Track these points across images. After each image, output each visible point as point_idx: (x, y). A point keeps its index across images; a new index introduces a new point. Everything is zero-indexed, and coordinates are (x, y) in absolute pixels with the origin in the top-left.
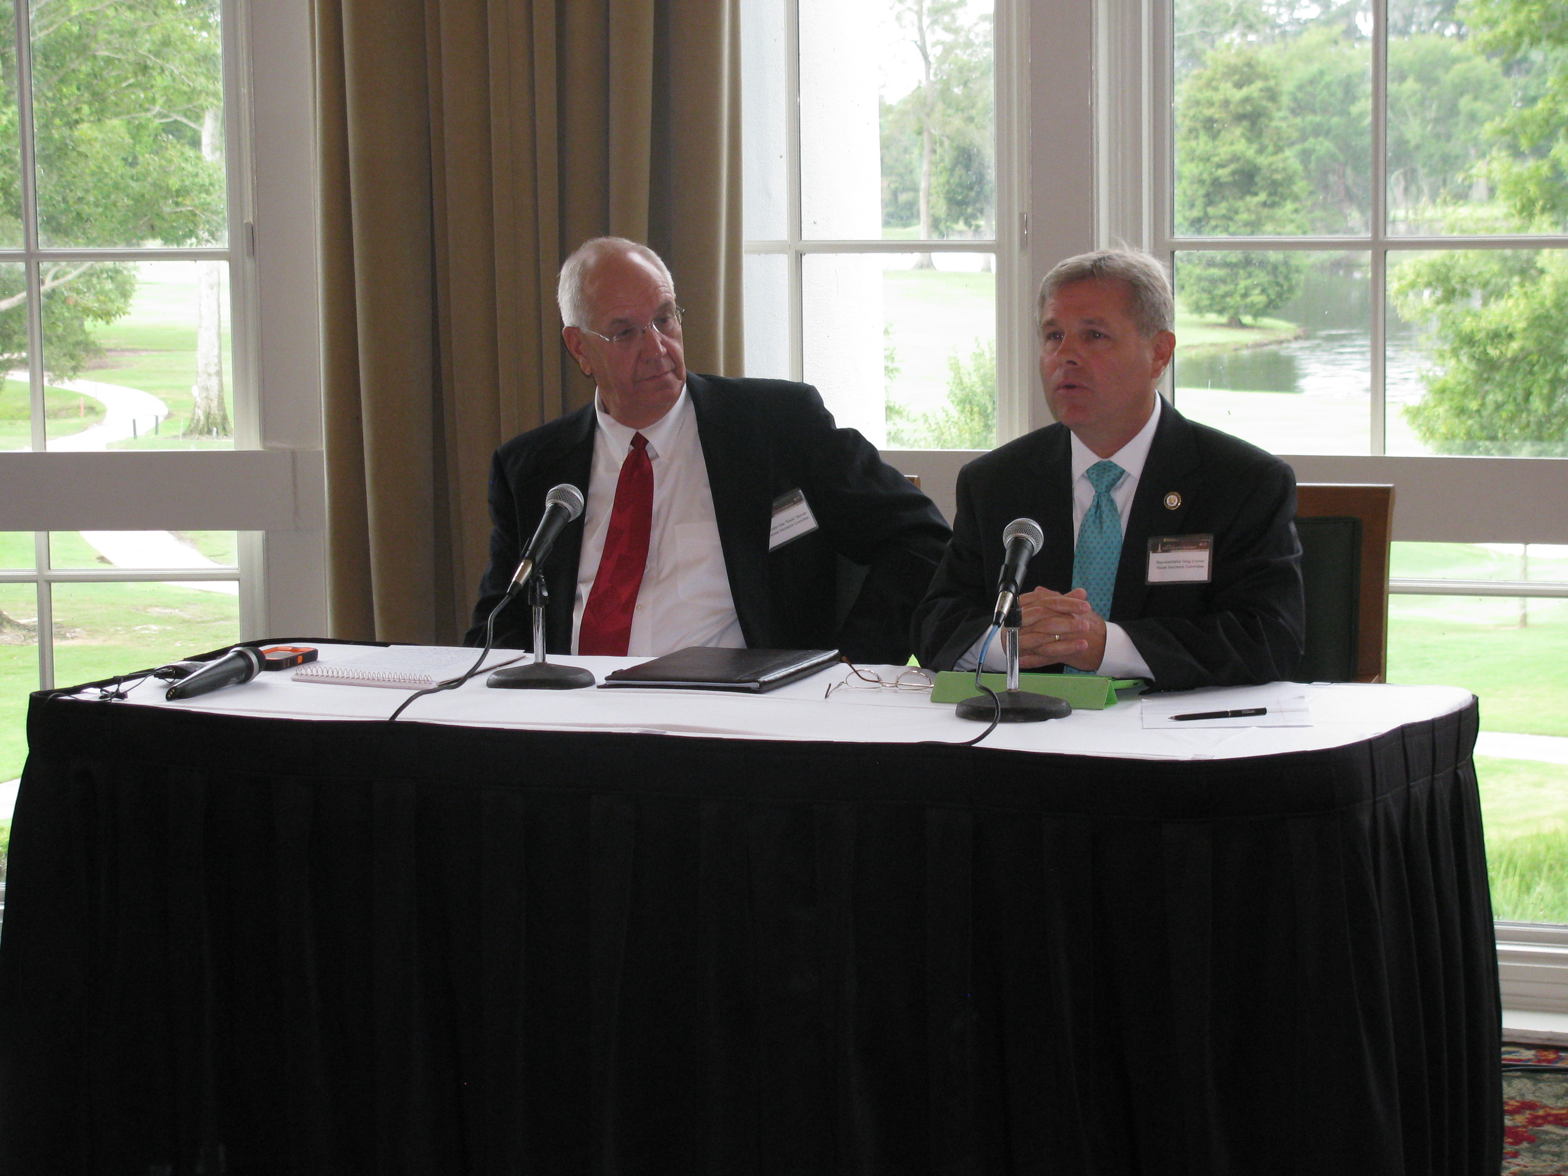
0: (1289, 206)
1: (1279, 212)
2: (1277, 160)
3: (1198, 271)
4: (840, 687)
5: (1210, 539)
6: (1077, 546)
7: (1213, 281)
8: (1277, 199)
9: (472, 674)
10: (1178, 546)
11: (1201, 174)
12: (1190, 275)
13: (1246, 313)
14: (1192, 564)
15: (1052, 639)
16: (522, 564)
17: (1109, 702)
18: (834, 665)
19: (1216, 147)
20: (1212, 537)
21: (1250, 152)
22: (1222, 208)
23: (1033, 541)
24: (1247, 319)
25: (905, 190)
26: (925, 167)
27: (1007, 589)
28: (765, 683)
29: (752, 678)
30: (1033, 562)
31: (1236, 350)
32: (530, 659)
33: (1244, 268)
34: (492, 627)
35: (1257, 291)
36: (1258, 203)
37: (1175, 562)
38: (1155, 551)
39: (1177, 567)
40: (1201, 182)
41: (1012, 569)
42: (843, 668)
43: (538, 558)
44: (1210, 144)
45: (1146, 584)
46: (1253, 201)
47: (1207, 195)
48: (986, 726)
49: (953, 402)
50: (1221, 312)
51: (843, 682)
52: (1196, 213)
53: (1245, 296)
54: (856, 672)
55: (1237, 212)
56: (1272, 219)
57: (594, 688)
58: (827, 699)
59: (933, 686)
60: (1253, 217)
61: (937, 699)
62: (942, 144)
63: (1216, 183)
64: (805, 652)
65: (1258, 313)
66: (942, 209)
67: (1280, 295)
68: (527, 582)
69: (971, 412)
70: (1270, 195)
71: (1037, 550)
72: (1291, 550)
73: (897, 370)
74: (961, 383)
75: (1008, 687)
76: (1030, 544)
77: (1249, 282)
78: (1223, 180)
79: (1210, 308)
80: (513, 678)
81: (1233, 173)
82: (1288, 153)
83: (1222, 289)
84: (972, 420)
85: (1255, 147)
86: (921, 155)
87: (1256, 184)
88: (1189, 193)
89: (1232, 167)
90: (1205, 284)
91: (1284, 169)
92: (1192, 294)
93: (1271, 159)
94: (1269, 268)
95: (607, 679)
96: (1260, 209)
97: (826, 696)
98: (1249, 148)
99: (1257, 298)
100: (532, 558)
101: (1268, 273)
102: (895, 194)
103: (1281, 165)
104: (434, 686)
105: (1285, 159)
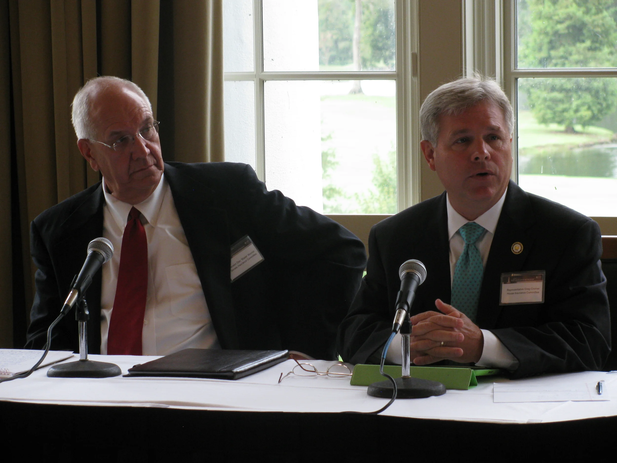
0: (606, 50)
1: (599, 54)
2: (598, 19)
3: (545, 94)
4: (289, 375)
5: (543, 273)
6: (454, 281)
7: (555, 101)
8: (597, 45)
9: (36, 368)
10: (521, 279)
11: (546, 28)
12: (539, 97)
13: (578, 123)
14: (531, 291)
15: (438, 344)
16: (71, 292)
17: (472, 384)
18: (285, 361)
19: (556, 10)
20: (545, 272)
21: (579, 13)
22: (561, 51)
23: (419, 275)
24: (578, 128)
25: (344, 39)
26: (357, 24)
27: (402, 308)
28: (237, 373)
29: (228, 369)
30: (419, 289)
31: (571, 149)
32: (77, 358)
33: (576, 92)
34: (50, 335)
35: (586, 107)
36: (584, 48)
37: (519, 290)
38: (506, 282)
39: (521, 293)
40: (547, 34)
41: (405, 294)
42: (291, 363)
43: (82, 288)
44: (552, 8)
45: (500, 305)
46: (581, 46)
47: (551, 42)
48: (387, 401)
49: (376, 185)
50: (560, 122)
51: (291, 372)
52: (544, 54)
53: (577, 111)
54: (300, 365)
55: (571, 54)
56: (595, 59)
57: (120, 377)
58: (280, 384)
59: (352, 374)
60: (582, 57)
61: (354, 383)
62: (368, 8)
63: (556, 33)
64: (264, 352)
65: (585, 124)
66: (368, 52)
67: (600, 111)
68: (75, 304)
69: (388, 192)
70: (593, 42)
71: (422, 282)
72: (599, 280)
73: (337, 163)
74: (381, 172)
75: (403, 375)
76: (417, 277)
77: (579, 102)
78: (562, 32)
79: (553, 120)
80: (65, 370)
81: (568, 28)
82: (605, 13)
83: (561, 107)
84: (389, 197)
85: (583, 9)
86: (354, 16)
87: (583, 35)
88: (538, 41)
89: (567, 23)
90: (548, 103)
91: (603, 25)
92: (540, 110)
93: (594, 18)
94: (593, 93)
95: (130, 370)
96: (586, 51)
97: (279, 381)
98: (579, 10)
99: (585, 113)
100: (78, 288)
101: (592, 96)
102: (336, 42)
103: (600, 22)
104: (11, 376)
105: (603, 18)
